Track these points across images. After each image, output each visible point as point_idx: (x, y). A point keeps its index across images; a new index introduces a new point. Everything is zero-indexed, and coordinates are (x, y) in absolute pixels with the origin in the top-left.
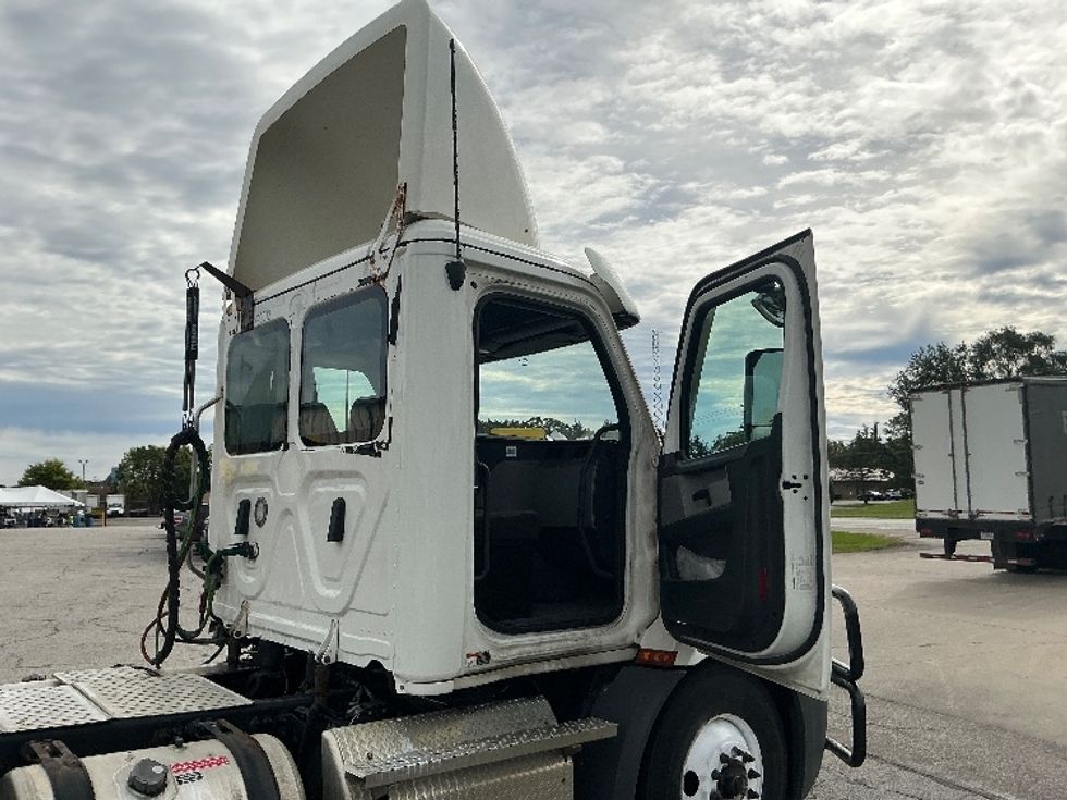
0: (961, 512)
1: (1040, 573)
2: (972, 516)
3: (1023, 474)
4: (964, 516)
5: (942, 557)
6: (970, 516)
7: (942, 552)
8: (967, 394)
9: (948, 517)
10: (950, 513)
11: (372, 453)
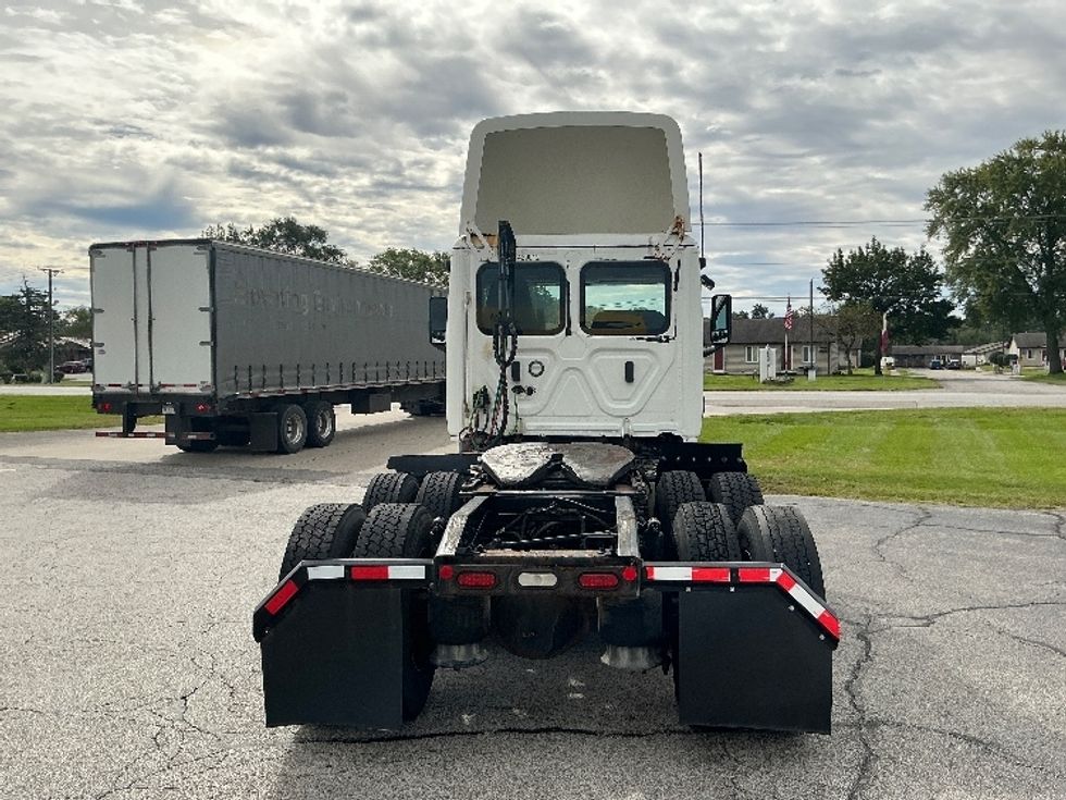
0: (141, 385)
1: (220, 451)
2: (153, 388)
3: (207, 343)
4: (146, 389)
5: (120, 435)
6: (151, 390)
7: (120, 429)
8: (152, 253)
9: (127, 390)
10: (130, 386)
11: (660, 341)
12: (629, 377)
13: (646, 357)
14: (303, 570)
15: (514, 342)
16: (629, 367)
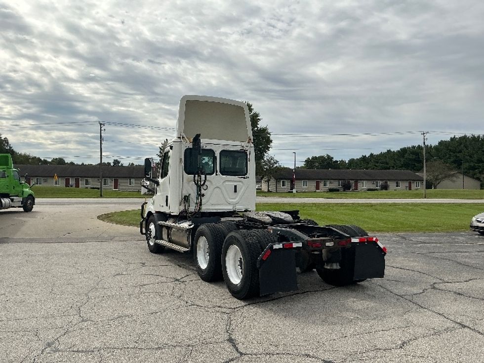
11: (244, 178)
12: (235, 191)
13: (241, 183)
14: (272, 247)
15: (206, 178)
16: (235, 187)
